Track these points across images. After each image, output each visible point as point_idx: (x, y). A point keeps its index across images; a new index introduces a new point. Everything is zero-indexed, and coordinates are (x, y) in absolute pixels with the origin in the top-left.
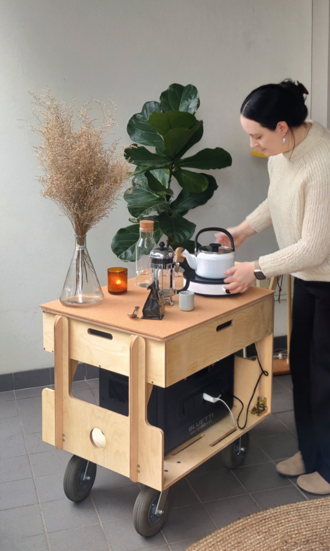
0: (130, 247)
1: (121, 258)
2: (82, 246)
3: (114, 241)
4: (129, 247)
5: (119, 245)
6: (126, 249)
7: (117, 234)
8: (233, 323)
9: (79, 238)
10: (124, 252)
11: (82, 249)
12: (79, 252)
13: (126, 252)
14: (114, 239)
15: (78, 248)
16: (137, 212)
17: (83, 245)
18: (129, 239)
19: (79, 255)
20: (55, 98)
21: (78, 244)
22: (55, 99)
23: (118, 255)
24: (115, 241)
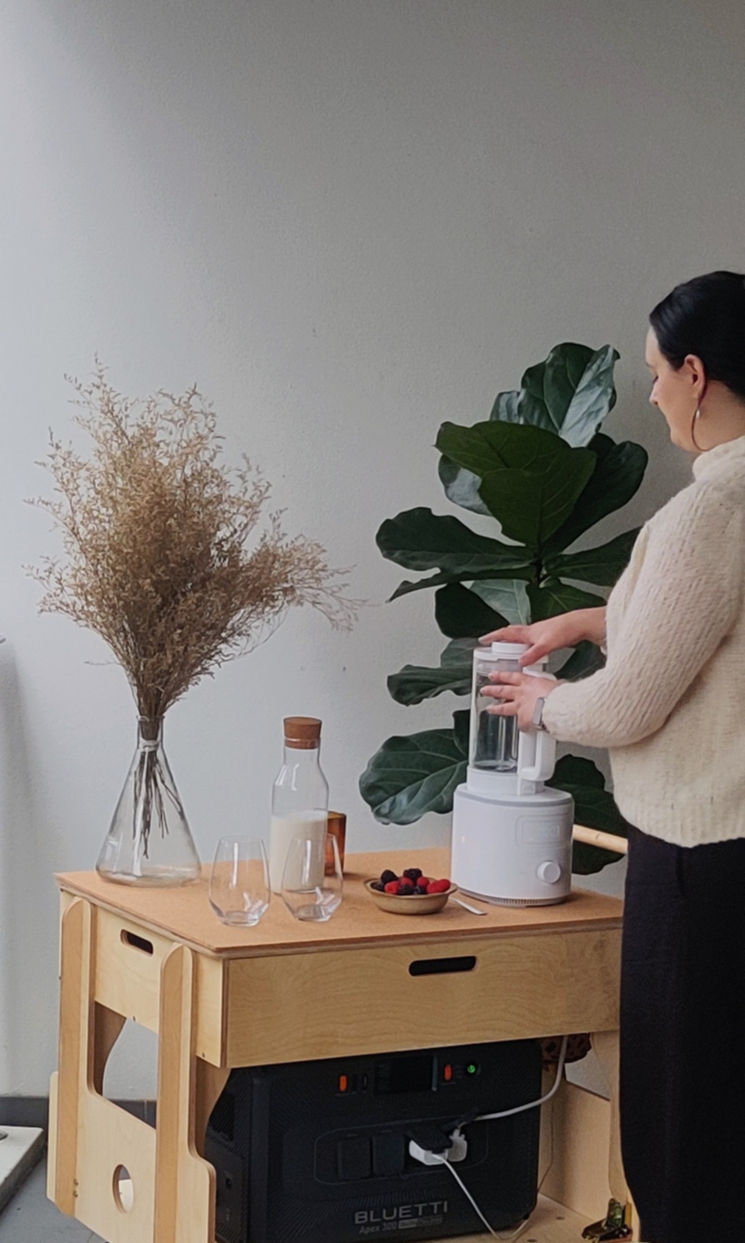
0: (408, 788)
1: (378, 814)
2: (151, 743)
3: (371, 767)
4: (404, 788)
5: (381, 780)
6: (399, 790)
7: (382, 751)
8: (478, 965)
9: (146, 722)
10: (391, 799)
11: (152, 749)
12: (143, 754)
13: (394, 801)
14: (372, 762)
15: (145, 746)
16: (410, 692)
17: (155, 738)
18: (411, 767)
19: (142, 762)
20: (113, 389)
21: (143, 737)
22: (114, 391)
23: (373, 805)
24: (372, 770)
